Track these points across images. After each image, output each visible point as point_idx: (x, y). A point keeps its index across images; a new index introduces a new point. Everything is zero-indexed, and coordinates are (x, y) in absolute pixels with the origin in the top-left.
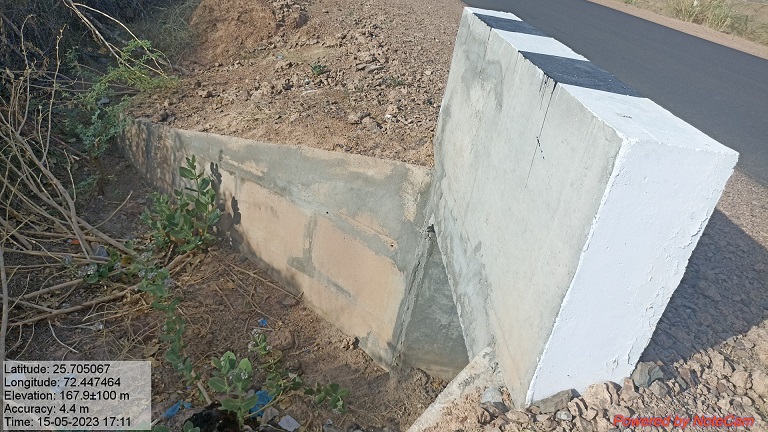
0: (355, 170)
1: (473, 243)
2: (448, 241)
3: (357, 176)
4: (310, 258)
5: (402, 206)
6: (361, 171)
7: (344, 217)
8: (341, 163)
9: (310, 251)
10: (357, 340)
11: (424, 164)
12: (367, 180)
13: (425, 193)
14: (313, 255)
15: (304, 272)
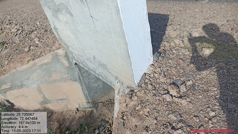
0: (40, 64)
1: (92, 58)
2: (84, 63)
3: (42, 65)
4: (46, 98)
5: (63, 64)
6: (42, 63)
7: (47, 79)
8: (34, 65)
9: (44, 96)
10: (77, 109)
11: (60, 48)
12: (46, 64)
13: (66, 56)
14: (46, 97)
15: (47, 103)
